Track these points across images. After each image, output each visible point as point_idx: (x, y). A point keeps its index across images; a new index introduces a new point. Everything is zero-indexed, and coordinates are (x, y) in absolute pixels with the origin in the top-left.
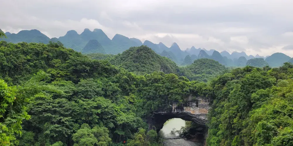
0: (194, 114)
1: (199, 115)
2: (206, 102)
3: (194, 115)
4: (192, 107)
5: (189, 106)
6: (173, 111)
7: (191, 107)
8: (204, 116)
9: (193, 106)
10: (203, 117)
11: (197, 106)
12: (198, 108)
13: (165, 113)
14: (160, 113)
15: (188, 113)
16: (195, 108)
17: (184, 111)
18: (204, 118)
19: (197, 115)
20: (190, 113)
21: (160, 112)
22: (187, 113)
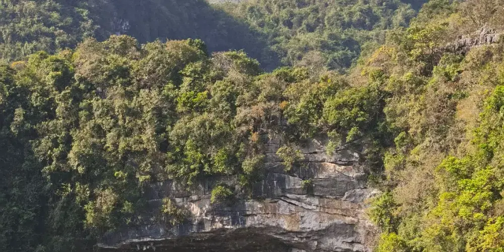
0: (295, 229)
1: (321, 234)
2: (349, 163)
3: (300, 233)
4: (283, 197)
5: (273, 197)
6: (195, 229)
7: (279, 198)
8: (346, 235)
9: (290, 191)
10: (341, 239)
11: (309, 190)
12: (316, 201)
13: (155, 243)
14: (133, 245)
15: (268, 227)
16: (298, 200)
17: (249, 222)
18: (346, 247)
19: (312, 231)
20: (278, 227)
21: (128, 241)
22: (262, 229)
